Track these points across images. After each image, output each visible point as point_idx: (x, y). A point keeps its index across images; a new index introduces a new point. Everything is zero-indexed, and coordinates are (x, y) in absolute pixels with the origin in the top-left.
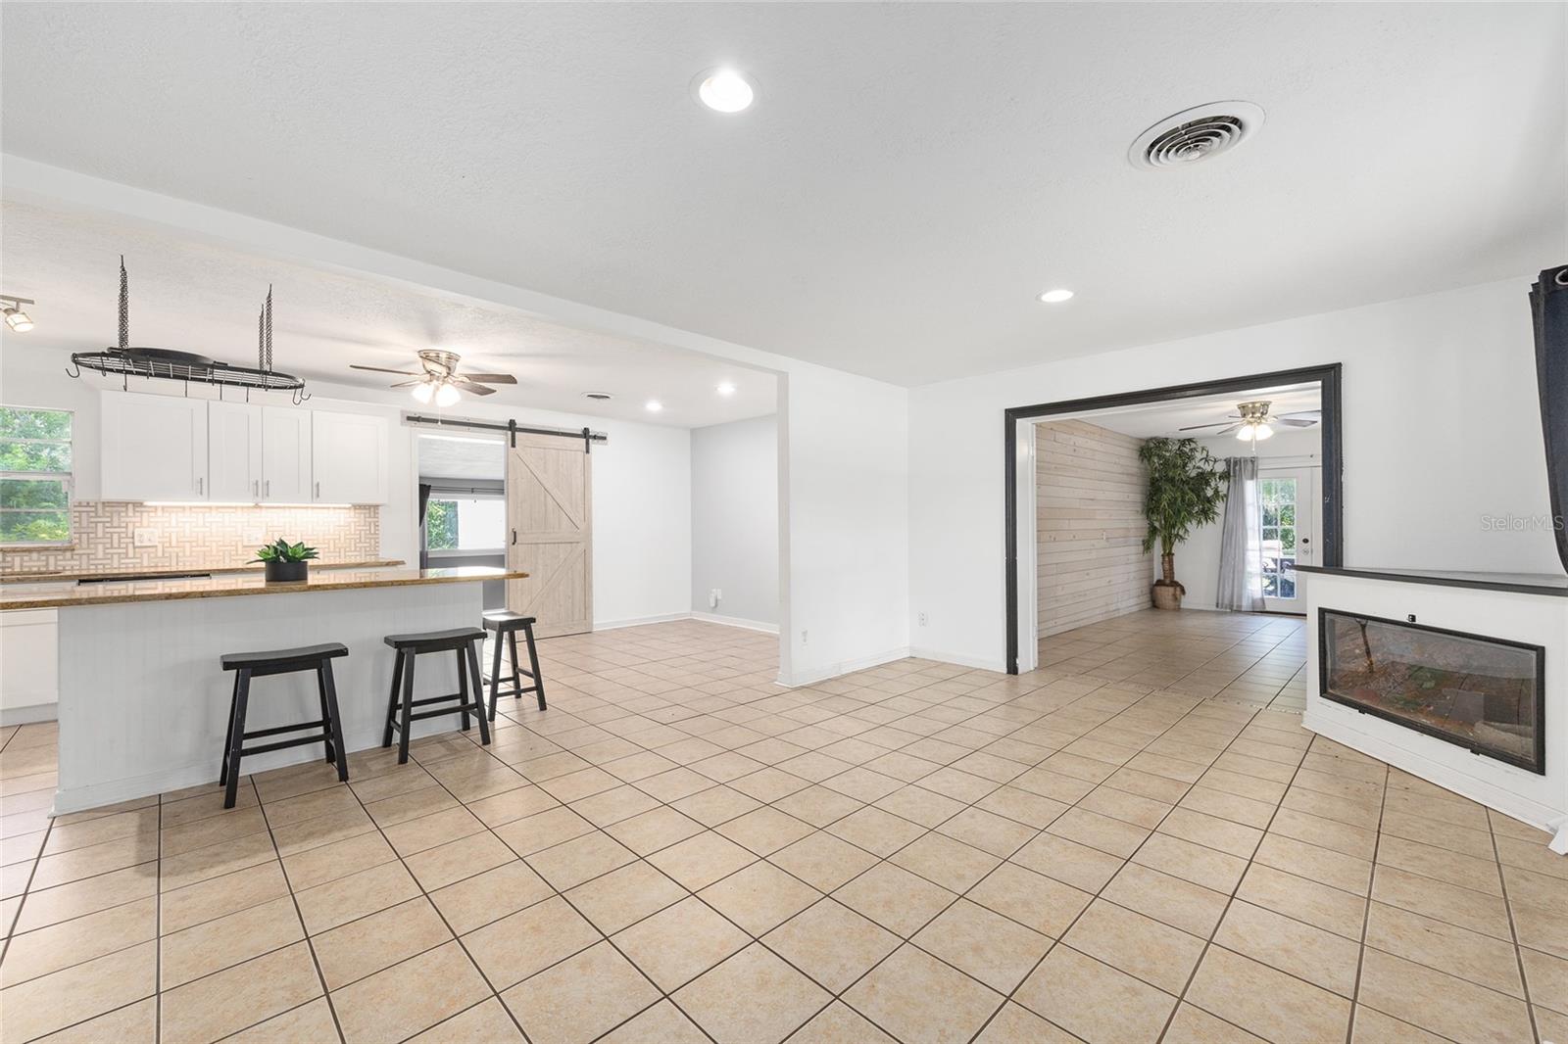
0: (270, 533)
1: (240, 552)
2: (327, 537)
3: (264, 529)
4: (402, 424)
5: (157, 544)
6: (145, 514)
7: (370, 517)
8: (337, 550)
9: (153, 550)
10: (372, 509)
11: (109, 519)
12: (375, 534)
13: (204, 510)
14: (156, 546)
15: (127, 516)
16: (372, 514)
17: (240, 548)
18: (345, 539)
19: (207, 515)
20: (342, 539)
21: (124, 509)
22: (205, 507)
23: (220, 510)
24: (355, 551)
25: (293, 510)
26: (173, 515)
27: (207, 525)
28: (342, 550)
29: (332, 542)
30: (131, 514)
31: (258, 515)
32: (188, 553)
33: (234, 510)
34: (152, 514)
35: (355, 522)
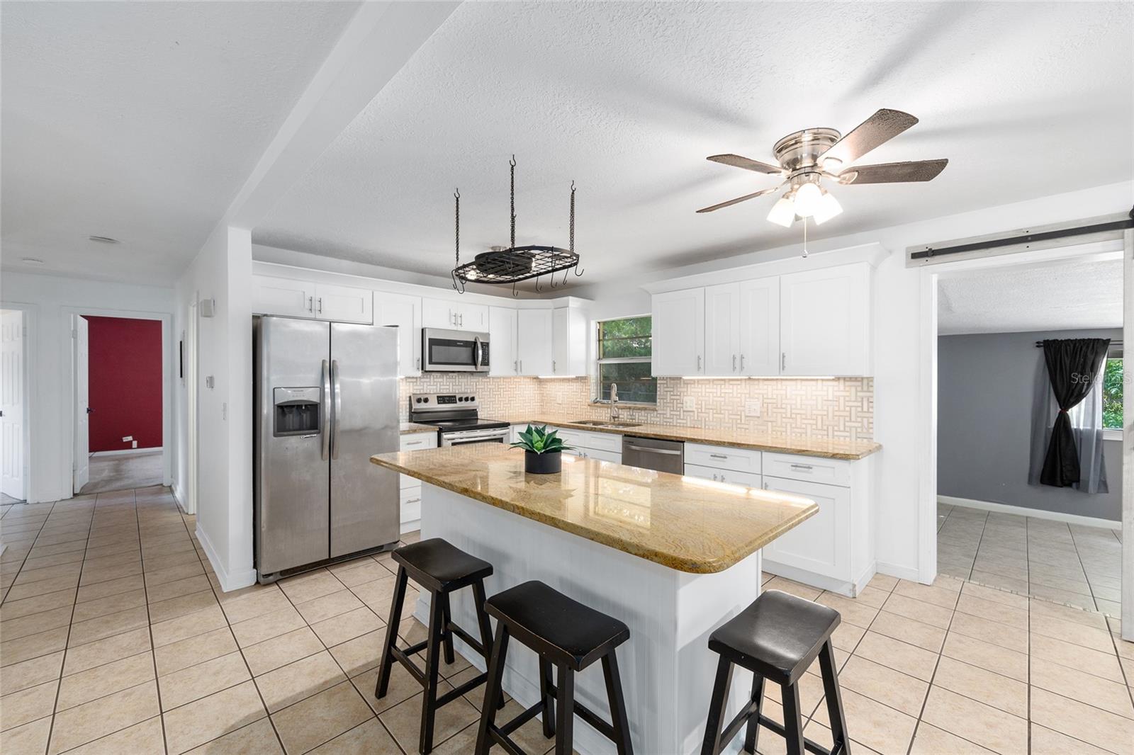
0: (765, 405)
1: (743, 422)
2: (814, 412)
3: (761, 401)
4: (908, 265)
5: (695, 410)
6: (689, 386)
7: (862, 391)
8: (825, 428)
9: (692, 414)
10: (865, 382)
11: (672, 389)
12: (868, 412)
13: (719, 382)
14: (693, 411)
15: (680, 387)
16: (865, 388)
17: (743, 417)
18: (834, 416)
19: (723, 386)
20: (830, 415)
21: (678, 382)
22: (722, 380)
23: (731, 382)
24: (844, 431)
25: (784, 383)
26: (704, 386)
27: (723, 395)
28: (830, 428)
29: (819, 418)
30: (682, 385)
31: (756, 387)
32: (711, 419)
33: (739, 382)
34: (693, 386)
35: (845, 397)
